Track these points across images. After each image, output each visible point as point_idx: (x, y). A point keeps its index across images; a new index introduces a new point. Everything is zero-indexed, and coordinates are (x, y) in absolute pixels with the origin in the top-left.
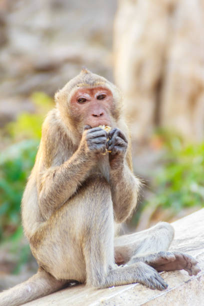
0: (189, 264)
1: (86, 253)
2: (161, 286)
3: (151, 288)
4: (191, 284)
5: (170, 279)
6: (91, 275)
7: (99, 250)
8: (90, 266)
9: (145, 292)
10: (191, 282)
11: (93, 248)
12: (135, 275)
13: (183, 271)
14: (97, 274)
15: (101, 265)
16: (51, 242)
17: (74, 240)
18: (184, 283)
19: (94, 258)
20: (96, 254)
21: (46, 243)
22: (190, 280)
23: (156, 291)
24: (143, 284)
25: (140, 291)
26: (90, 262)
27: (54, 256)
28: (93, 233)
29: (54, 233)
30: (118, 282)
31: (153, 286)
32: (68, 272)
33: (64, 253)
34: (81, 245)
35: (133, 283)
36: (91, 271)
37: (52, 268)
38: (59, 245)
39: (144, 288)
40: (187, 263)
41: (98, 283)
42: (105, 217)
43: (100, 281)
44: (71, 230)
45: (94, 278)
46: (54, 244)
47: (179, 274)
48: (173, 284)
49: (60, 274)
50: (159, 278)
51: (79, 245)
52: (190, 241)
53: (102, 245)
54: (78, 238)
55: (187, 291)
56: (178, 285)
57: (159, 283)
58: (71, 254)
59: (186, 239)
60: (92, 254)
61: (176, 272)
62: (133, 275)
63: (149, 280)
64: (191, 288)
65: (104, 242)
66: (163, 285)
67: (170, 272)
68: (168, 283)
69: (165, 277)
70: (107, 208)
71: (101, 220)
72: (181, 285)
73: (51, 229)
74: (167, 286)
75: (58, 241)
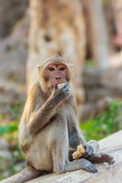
0: (109, 159)
1: (53, 154)
2: (94, 170)
3: (89, 172)
4: (110, 170)
5: (99, 167)
6: (56, 166)
7: (61, 152)
8: (56, 161)
9: (86, 174)
10: (110, 169)
11: (57, 151)
12: (80, 165)
13: (105, 163)
14: (60, 165)
15: (62, 160)
16: (33, 149)
17: (47, 148)
18: (106, 169)
19: (58, 157)
20: (59, 155)
21: (31, 150)
22: (109, 168)
23: (92, 173)
24: (85, 170)
25: (83, 173)
26: (56, 159)
27: (35, 156)
28: (57, 143)
29: (35, 145)
30: (71, 169)
31: (90, 171)
32: (43, 165)
33: (41, 155)
34: (51, 150)
35: (79, 170)
36: (56, 164)
37: (34, 163)
38: (38, 151)
39: (85, 172)
40: (108, 159)
41: (60, 170)
42: (64, 135)
43: (61, 169)
44: (45, 143)
45: (58, 168)
46: (36, 150)
47: (103, 164)
48: (101, 169)
49: (38, 166)
50: (93, 166)
51: (50, 150)
52: (106, 150)
53: (62, 150)
54: (49, 147)
55: (108, 173)
56: (103, 170)
57: (93, 169)
58: (45, 155)
59: (103, 149)
60: (57, 155)
61: (101, 164)
62: (79, 165)
63: (88, 167)
64: (109, 172)
65: (63, 148)
66: (95, 170)
67: (98, 164)
68: (98, 169)
69: (96, 166)
70: (65, 130)
71: (61, 137)
72: (105, 170)
73: (34, 143)
74: (97, 171)
75: (37, 149)
